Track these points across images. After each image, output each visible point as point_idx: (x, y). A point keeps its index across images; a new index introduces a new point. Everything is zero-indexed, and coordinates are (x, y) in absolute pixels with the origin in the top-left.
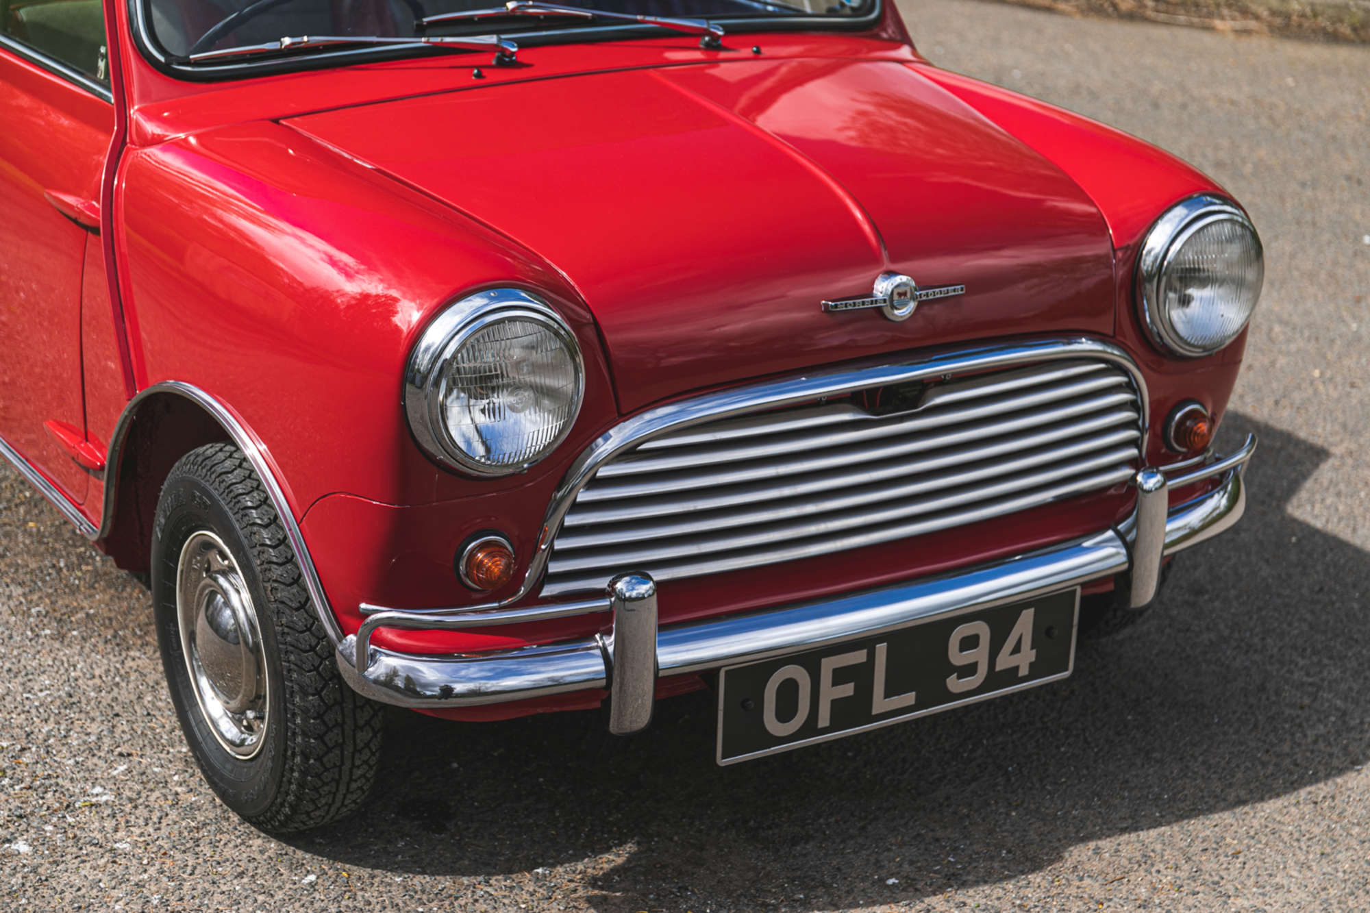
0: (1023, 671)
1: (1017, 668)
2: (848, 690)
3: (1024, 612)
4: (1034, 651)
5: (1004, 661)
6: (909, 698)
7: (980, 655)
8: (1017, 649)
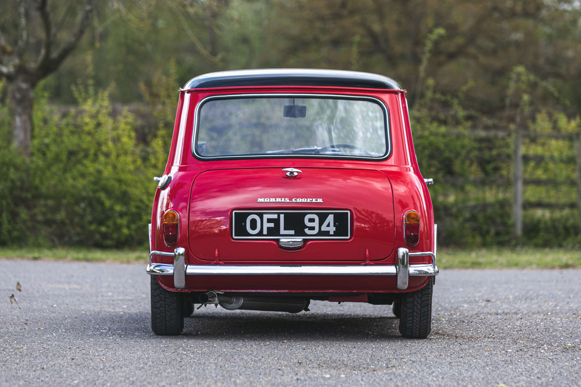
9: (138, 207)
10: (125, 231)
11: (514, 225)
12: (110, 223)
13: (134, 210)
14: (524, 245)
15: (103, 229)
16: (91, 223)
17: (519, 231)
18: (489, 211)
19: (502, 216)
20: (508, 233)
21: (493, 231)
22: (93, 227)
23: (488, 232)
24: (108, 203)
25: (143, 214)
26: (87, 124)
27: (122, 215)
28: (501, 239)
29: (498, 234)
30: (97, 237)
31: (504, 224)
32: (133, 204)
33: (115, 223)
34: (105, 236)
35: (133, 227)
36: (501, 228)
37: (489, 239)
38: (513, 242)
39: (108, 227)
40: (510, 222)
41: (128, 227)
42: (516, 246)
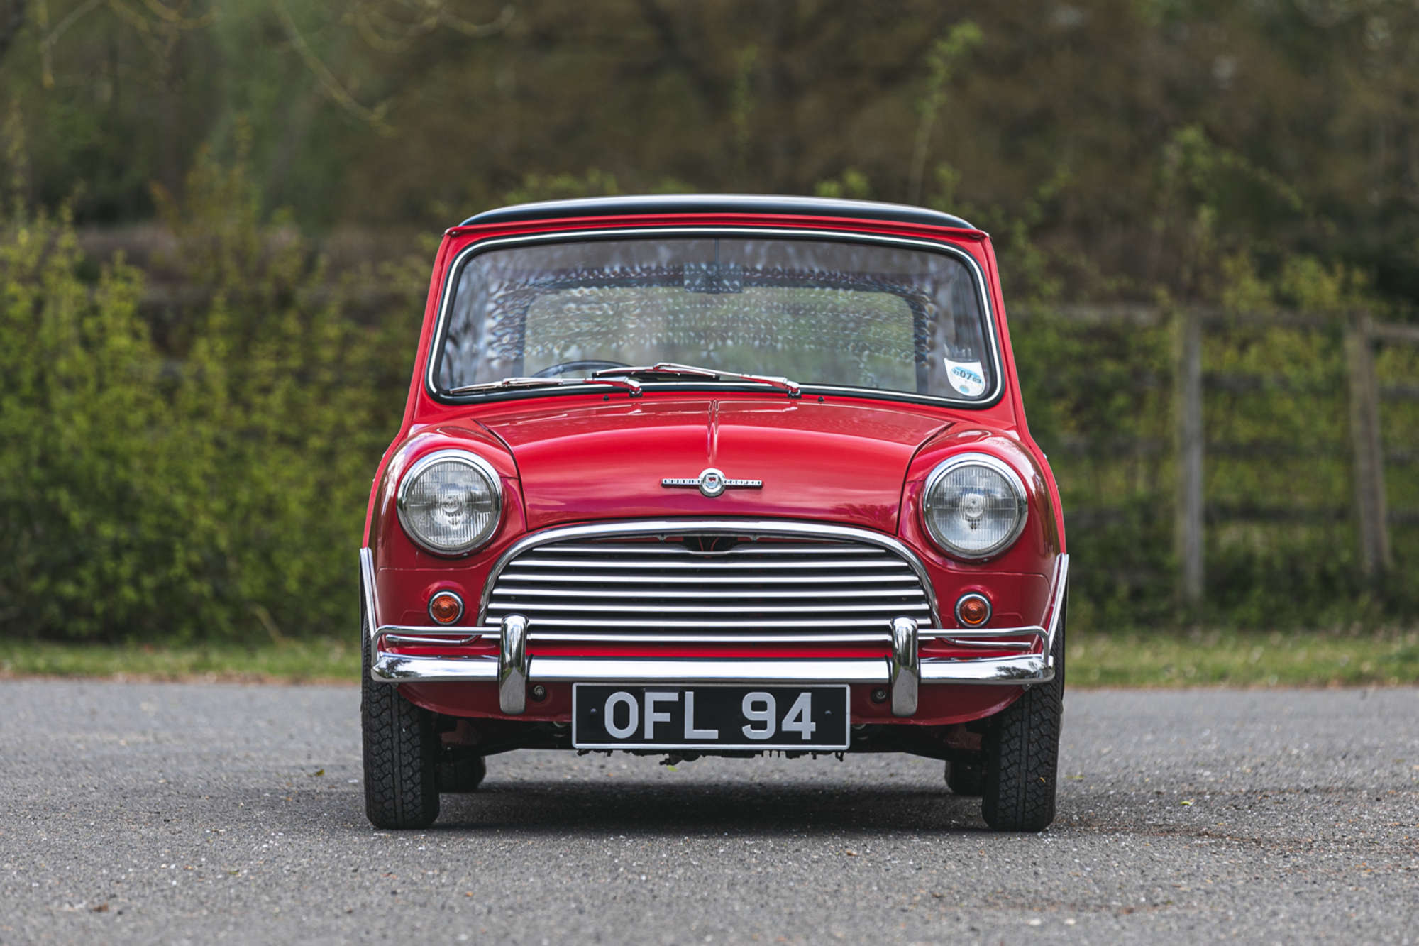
0: (806, 736)
1: (800, 733)
2: (665, 717)
3: (803, 694)
4: (814, 724)
5: (789, 725)
6: (714, 734)
7: (769, 715)
8: (799, 718)
9: (160, 527)
10: (129, 593)
11: (1181, 570)
12: (86, 574)
13: (151, 535)
14: (1209, 624)
15: (69, 589)
16: (34, 572)
17: (1193, 585)
18: (1113, 526)
19: (1146, 545)
20: (1166, 591)
21: (1123, 589)
22: (39, 585)
23: (1110, 589)
24: (77, 518)
25: (178, 546)
26: (14, 299)
27: (118, 550)
28: (1145, 608)
29: (1137, 594)
30: (53, 610)
31: (1156, 567)
32: (149, 519)
33: (99, 574)
34: (71, 608)
35: (148, 582)
36: (1144, 578)
37: (1113, 608)
38: (1181, 617)
39: (79, 583)
40: (1173, 560)
41: (135, 582)
42: (1187, 626)
